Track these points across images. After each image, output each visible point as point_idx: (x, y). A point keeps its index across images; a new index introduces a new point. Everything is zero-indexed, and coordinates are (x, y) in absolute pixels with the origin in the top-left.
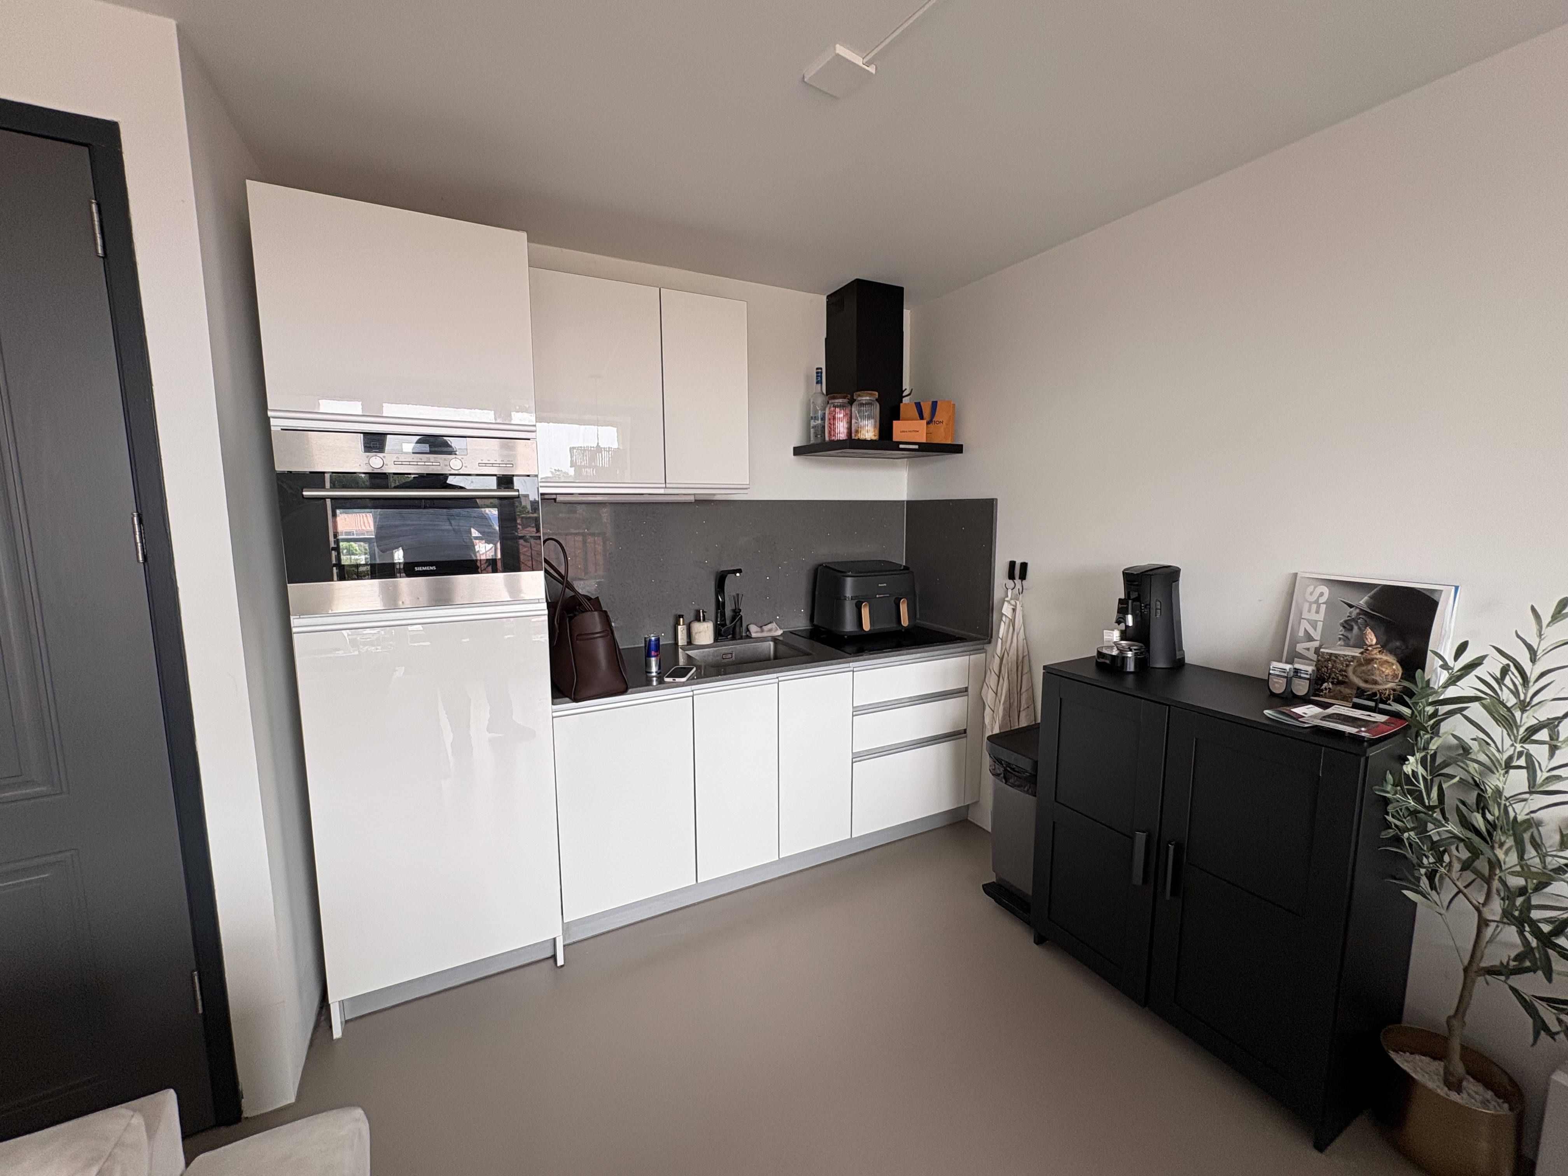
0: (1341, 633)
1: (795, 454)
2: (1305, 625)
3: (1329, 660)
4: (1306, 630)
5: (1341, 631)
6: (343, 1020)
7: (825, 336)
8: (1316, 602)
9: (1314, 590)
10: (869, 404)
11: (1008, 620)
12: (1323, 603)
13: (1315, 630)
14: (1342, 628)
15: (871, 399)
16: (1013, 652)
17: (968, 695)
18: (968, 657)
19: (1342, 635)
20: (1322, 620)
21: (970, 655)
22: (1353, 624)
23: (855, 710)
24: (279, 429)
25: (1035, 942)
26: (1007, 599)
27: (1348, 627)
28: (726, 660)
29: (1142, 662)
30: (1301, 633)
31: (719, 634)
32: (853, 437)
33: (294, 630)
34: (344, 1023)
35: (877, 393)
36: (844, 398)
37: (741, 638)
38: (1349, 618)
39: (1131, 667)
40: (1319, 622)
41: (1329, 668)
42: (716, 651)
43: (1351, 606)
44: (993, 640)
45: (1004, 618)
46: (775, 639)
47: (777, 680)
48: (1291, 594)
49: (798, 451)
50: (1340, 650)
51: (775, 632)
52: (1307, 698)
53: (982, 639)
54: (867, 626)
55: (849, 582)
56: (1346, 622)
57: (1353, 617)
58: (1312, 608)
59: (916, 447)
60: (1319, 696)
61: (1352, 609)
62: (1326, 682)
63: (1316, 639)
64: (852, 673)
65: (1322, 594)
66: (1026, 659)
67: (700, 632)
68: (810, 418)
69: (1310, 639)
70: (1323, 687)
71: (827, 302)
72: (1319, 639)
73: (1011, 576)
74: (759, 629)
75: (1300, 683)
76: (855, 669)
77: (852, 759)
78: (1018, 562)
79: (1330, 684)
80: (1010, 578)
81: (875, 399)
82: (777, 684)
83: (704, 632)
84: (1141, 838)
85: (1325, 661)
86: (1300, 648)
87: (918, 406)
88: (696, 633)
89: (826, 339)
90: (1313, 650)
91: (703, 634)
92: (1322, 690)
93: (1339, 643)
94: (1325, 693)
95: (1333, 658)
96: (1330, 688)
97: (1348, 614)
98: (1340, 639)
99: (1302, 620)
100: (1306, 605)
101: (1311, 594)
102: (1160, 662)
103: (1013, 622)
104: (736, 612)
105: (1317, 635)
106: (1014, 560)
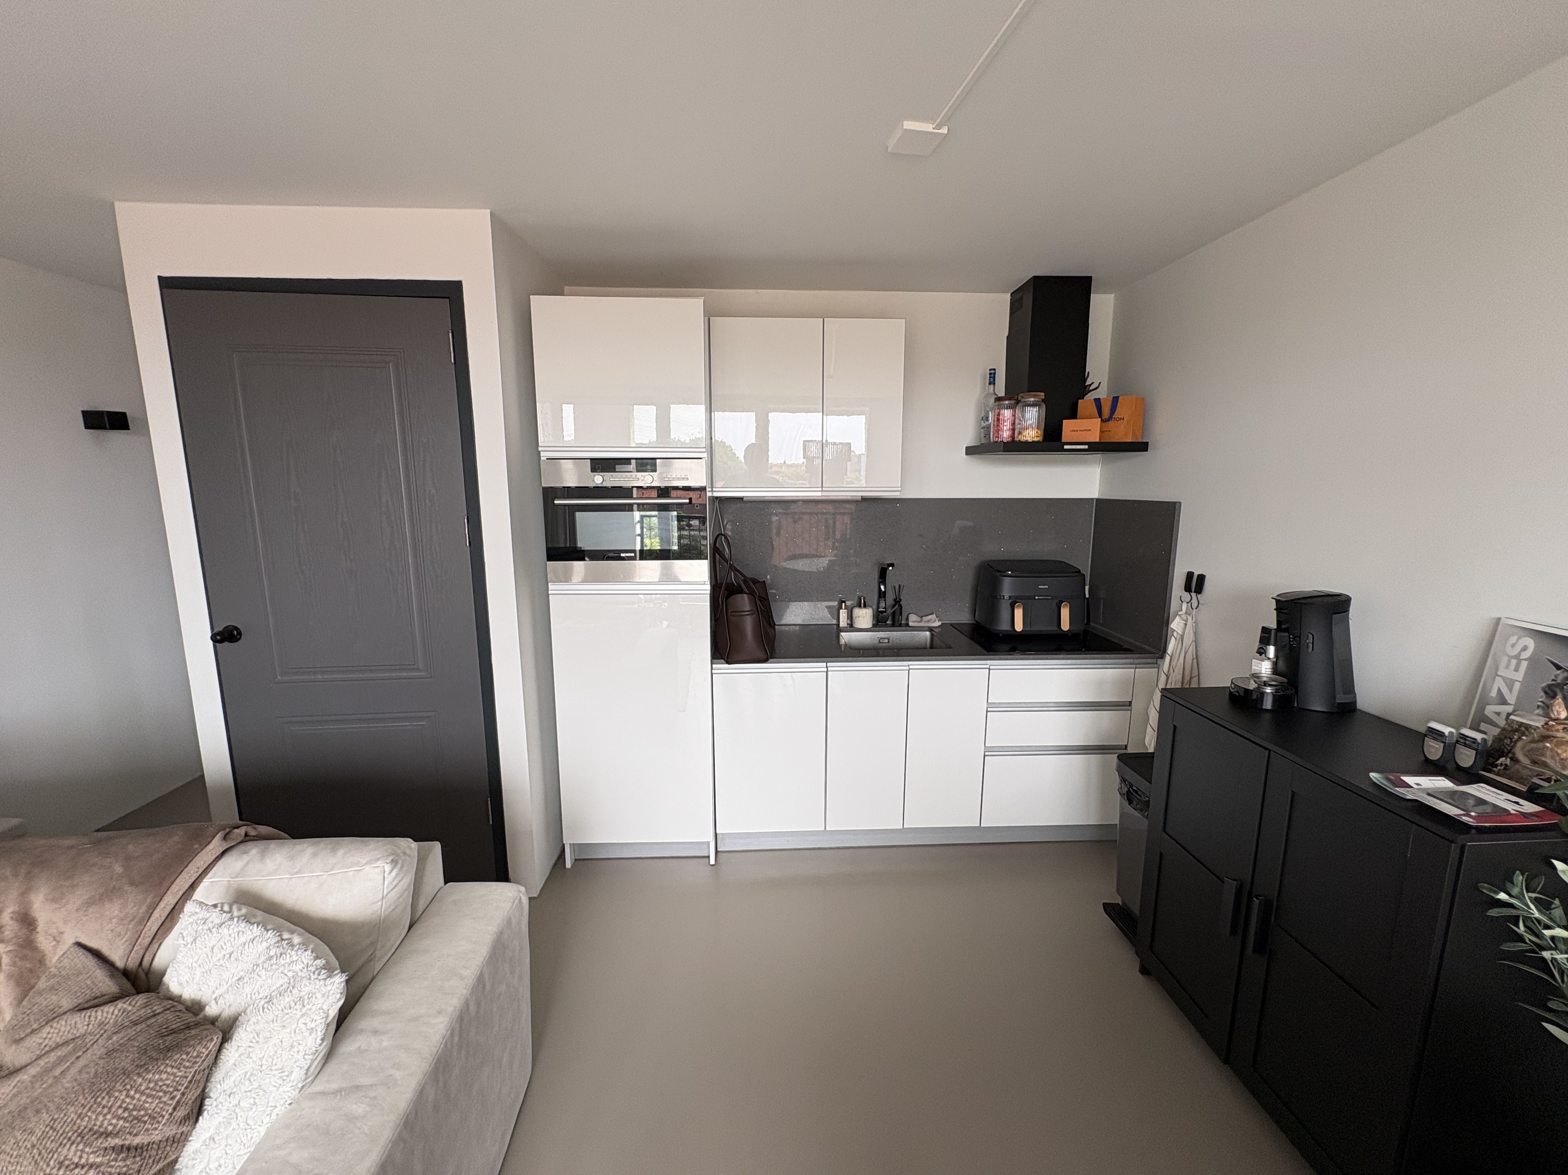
0: (1541, 700)
1: (967, 454)
2: (1499, 683)
3: (1516, 730)
4: (1499, 689)
5: (1542, 697)
6: (574, 859)
7: (1007, 333)
8: (1517, 657)
9: (1517, 641)
10: (1034, 405)
11: (1177, 636)
12: (1525, 660)
13: (1511, 690)
14: (1542, 694)
15: (1036, 400)
17: (1131, 710)
18: (1134, 670)
19: (1542, 702)
20: (1521, 680)
21: (1136, 668)
22: (1558, 691)
23: (989, 706)
24: (545, 458)
25: (1140, 971)
26: (1180, 613)
27: (1550, 693)
28: (882, 644)
29: (1285, 699)
31: (879, 622)
32: (1016, 439)
33: (550, 592)
34: (574, 861)
35: (1043, 394)
36: (1011, 399)
37: (900, 625)
38: (1553, 682)
39: (1268, 704)
40: (1516, 682)
41: (1513, 740)
42: (873, 635)
43: (1558, 667)
44: (1162, 655)
45: (1174, 634)
46: (931, 629)
47: (907, 668)
48: (1490, 643)
49: (970, 451)
50: (1533, 720)
51: (933, 623)
52: (1474, 772)
53: (1154, 653)
54: (1019, 627)
55: (1008, 582)
56: (1549, 686)
57: (1558, 681)
58: (1511, 664)
59: (1086, 447)
60: (1490, 771)
61: (1558, 672)
62: (1504, 756)
63: (1509, 702)
64: (988, 670)
65: (1525, 648)
67: (859, 617)
69: (1503, 701)
70: (1499, 762)
71: (1011, 300)
72: (1513, 703)
73: (1188, 588)
74: (919, 619)
75: (1464, 751)
76: (991, 667)
77: (985, 752)
78: (1196, 573)
79: (1508, 759)
80: (1186, 591)
81: (1040, 400)
82: (907, 672)
83: (864, 617)
84: (1233, 883)
85: (1512, 731)
86: (1490, 710)
87: (1098, 402)
88: (856, 617)
89: (1007, 337)
90: (1504, 716)
91: (861, 618)
92: (1496, 766)
93: (1537, 711)
94: (1499, 770)
95: (1523, 729)
96: (1506, 765)
97: (1553, 677)
98: (1539, 707)
99: (1497, 677)
100: (1505, 660)
101: (1513, 646)
102: (1312, 703)
103: (1182, 638)
104: (897, 602)
105: (1511, 698)
106: (1193, 571)
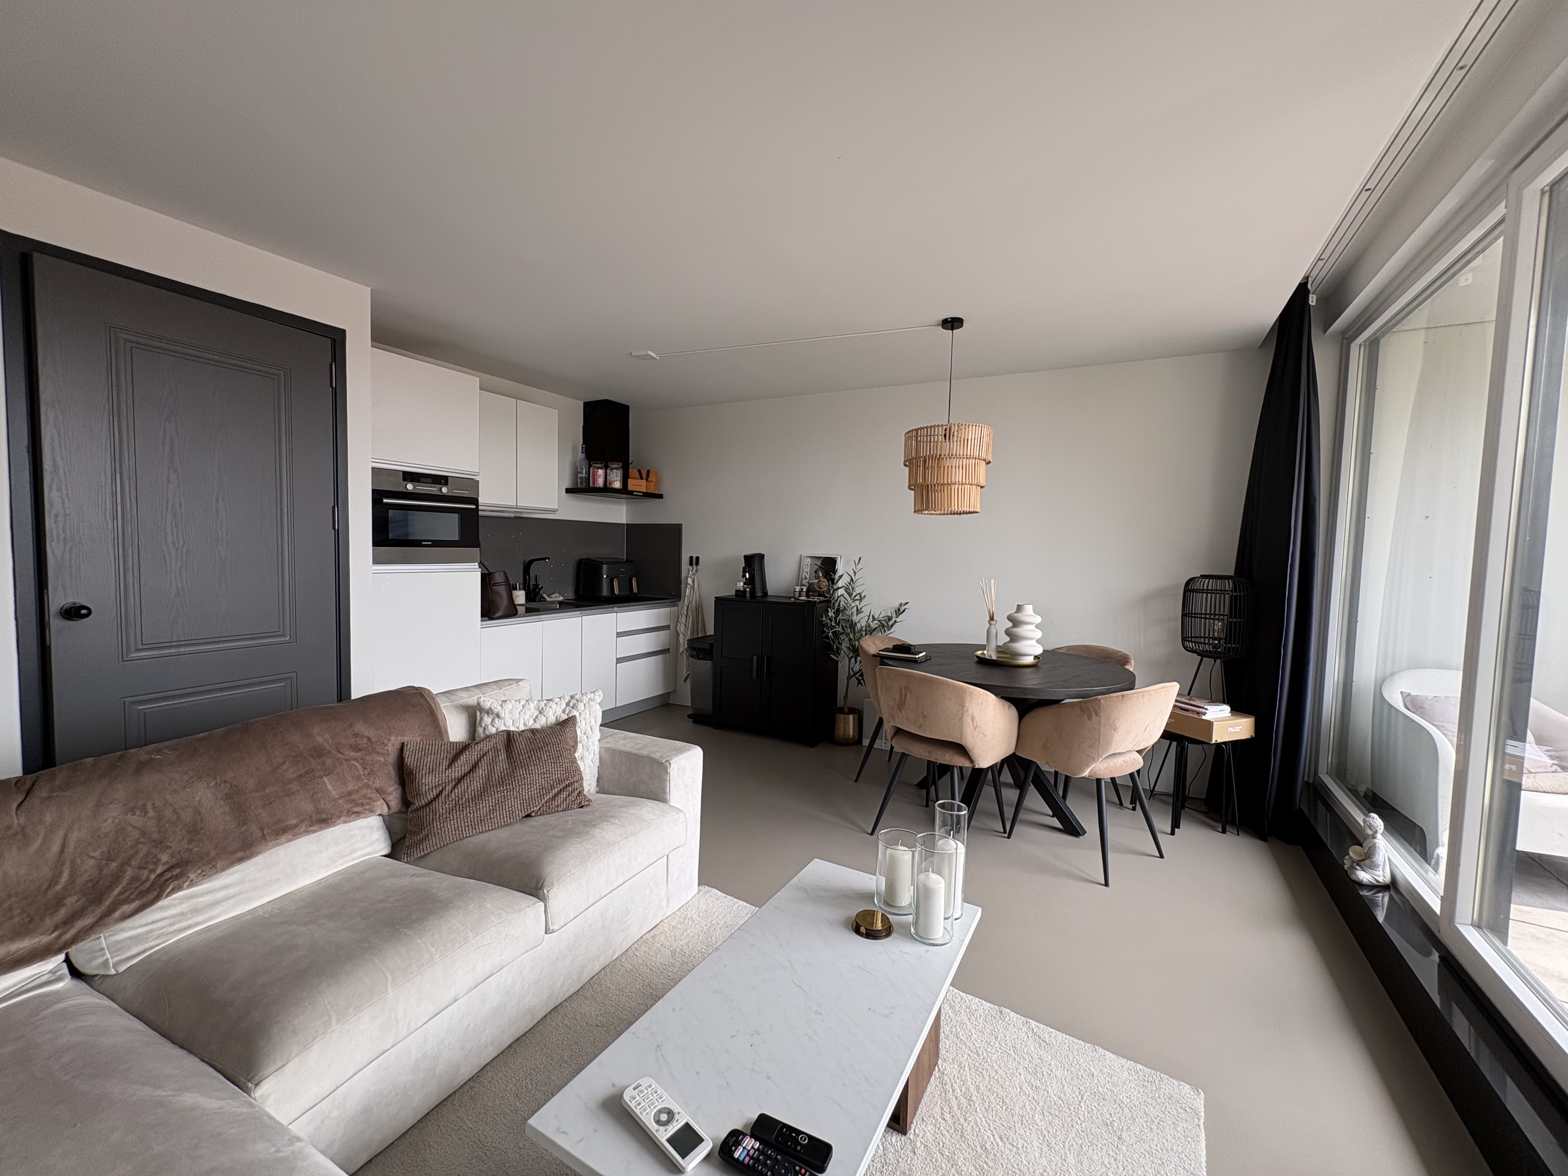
1: (566, 493)
7: (582, 424)
10: (616, 469)
11: (690, 587)
15: (616, 465)
16: (694, 603)
17: (670, 629)
18: (668, 607)
21: (670, 606)
22: (816, 571)
23: (617, 634)
25: (714, 729)
26: (689, 576)
27: (815, 573)
29: (753, 592)
30: (804, 577)
31: (528, 597)
32: (608, 486)
35: (618, 462)
36: (602, 464)
37: (540, 601)
38: (815, 569)
39: (748, 595)
44: (682, 599)
45: (688, 586)
46: (558, 600)
47: (581, 615)
49: (568, 491)
53: (676, 598)
54: (616, 592)
55: (605, 567)
59: (640, 494)
61: (816, 566)
64: (616, 614)
66: (700, 605)
67: (518, 597)
68: (575, 473)
71: (584, 405)
73: (691, 564)
74: (549, 596)
76: (618, 612)
77: (617, 662)
78: (694, 556)
81: (618, 466)
82: (581, 617)
84: (755, 658)
87: (639, 471)
88: (516, 597)
89: (583, 427)
91: (520, 597)
93: (813, 578)
102: (759, 594)
103: (693, 587)
104: (536, 586)
106: (692, 556)
